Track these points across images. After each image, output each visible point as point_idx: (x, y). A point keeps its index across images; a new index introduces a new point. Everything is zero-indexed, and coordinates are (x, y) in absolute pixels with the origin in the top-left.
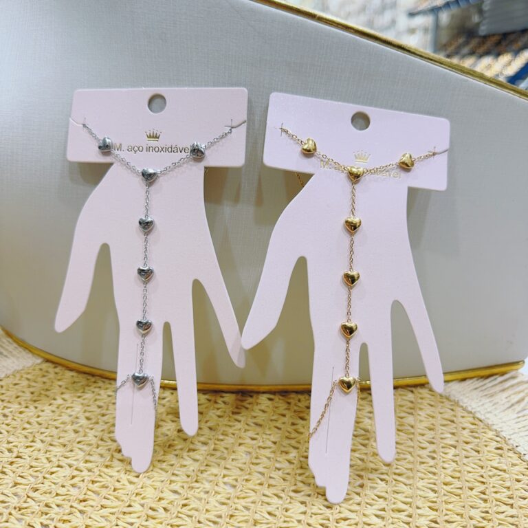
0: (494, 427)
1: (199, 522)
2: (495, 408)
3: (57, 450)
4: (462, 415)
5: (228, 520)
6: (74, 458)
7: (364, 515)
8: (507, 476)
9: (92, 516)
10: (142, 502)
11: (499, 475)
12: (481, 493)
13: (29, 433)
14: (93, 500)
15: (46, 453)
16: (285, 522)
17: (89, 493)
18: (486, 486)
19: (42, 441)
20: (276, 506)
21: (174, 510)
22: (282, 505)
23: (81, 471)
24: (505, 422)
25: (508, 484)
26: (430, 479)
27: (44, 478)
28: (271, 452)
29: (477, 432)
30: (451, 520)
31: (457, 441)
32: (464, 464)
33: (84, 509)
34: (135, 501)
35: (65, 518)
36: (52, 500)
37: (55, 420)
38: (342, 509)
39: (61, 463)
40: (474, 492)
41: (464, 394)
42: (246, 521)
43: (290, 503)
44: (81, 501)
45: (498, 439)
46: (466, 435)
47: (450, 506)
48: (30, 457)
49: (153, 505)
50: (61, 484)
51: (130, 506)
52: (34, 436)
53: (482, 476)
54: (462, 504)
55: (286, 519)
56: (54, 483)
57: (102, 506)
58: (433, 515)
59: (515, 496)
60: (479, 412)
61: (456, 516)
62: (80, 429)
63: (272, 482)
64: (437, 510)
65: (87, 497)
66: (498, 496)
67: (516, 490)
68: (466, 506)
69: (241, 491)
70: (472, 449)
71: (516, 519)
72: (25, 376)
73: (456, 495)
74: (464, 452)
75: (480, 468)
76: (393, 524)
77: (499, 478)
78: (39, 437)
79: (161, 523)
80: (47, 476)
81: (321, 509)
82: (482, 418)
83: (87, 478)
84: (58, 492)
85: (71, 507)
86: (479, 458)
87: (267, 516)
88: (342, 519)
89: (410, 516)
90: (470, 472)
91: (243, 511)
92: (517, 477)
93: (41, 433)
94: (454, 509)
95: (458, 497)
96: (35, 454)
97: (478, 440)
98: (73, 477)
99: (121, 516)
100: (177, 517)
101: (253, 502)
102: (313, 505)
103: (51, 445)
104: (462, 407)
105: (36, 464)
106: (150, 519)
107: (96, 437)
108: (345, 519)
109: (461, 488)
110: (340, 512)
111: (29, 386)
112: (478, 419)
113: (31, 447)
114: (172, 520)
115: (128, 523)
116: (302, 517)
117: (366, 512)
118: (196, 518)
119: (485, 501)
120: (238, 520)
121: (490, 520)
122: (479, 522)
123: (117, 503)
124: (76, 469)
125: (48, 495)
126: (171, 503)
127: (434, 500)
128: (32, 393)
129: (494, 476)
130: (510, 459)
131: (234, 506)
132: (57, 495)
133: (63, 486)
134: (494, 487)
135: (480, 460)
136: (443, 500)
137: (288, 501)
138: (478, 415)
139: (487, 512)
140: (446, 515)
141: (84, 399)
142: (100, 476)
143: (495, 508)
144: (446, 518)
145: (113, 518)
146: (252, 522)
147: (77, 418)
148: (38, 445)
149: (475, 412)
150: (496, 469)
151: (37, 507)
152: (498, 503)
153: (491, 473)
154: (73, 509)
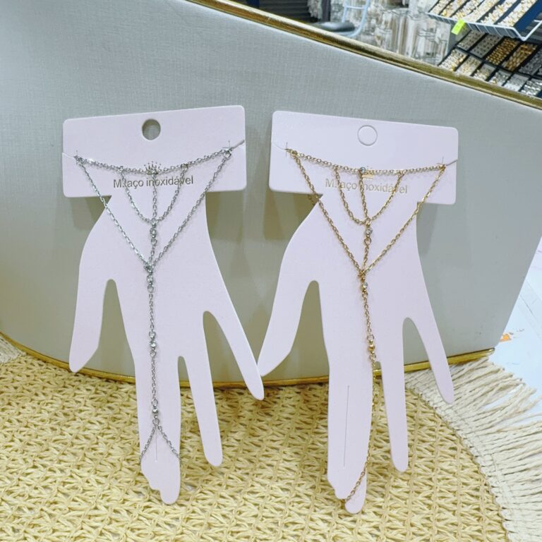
0: (453, 425)
1: (158, 525)
2: (457, 404)
3: (34, 450)
4: (424, 410)
5: (184, 524)
6: (49, 458)
7: (312, 520)
8: (455, 479)
9: (59, 520)
10: (107, 504)
11: (448, 479)
12: (426, 497)
13: (8, 432)
14: (63, 503)
15: (23, 453)
16: (237, 525)
17: (60, 495)
18: (432, 491)
19: (21, 441)
20: (231, 509)
21: (135, 513)
22: (236, 507)
23: (55, 472)
24: (463, 419)
25: (454, 489)
26: (380, 482)
27: (19, 480)
28: (234, 451)
29: (434, 430)
30: (393, 527)
31: (413, 440)
32: (416, 466)
33: (53, 512)
34: (100, 503)
35: (35, 522)
36: (25, 503)
37: (35, 417)
38: (292, 512)
39: (36, 464)
40: (420, 497)
41: (428, 388)
42: (201, 525)
43: (245, 505)
44: (51, 504)
45: (454, 438)
46: (423, 434)
47: (394, 512)
48: (8, 457)
49: (117, 508)
50: (33, 486)
51: (96, 508)
52: (13, 436)
53: (431, 479)
54: (405, 510)
55: (239, 523)
56: (29, 485)
57: (69, 508)
58: (376, 520)
59: (458, 502)
60: (440, 407)
61: (398, 522)
62: (57, 427)
63: (230, 482)
64: (381, 516)
65: (57, 499)
66: (442, 502)
67: (461, 495)
68: (410, 512)
69: (201, 492)
70: (426, 449)
71: (455, 527)
72: (10, 369)
73: (403, 499)
74: (418, 452)
75: (430, 470)
76: (337, 529)
77: (447, 481)
78: (18, 436)
79: (122, 526)
80: (21, 478)
81: (272, 513)
82: (442, 414)
83: (59, 479)
84: (31, 494)
85: (42, 510)
86: (431, 459)
87: (221, 519)
88: (290, 523)
89: (354, 521)
90: (420, 475)
91: (199, 515)
92: (465, 481)
93: (21, 432)
94: (398, 515)
95: (404, 502)
96: (13, 455)
97: (434, 440)
98: (47, 478)
99: (87, 520)
100: (138, 519)
101: (210, 504)
102: (265, 508)
103: (29, 444)
104: (424, 401)
105: (14, 465)
106: (113, 522)
107: (71, 435)
108: (294, 523)
109: (408, 492)
110: (289, 516)
111: (13, 380)
112: (438, 415)
113: (10, 446)
114: (133, 524)
115: (92, 527)
116: (253, 521)
117: (313, 517)
118: (154, 521)
119: (429, 506)
120: (194, 524)
121: (430, 527)
122: (420, 529)
123: (84, 505)
124: (50, 470)
125: (21, 498)
126: (134, 505)
127: (380, 504)
128: (16, 388)
129: (443, 479)
130: (461, 461)
131: (191, 508)
132: (30, 497)
133: (36, 488)
134: (441, 491)
135: (432, 461)
136: (389, 505)
137: (242, 504)
138: (438, 411)
139: (428, 519)
140: (389, 521)
141: (64, 394)
142: (71, 476)
143: (437, 515)
144: (388, 525)
145: (78, 521)
146: (206, 525)
147: (56, 415)
148: (17, 445)
149: (436, 408)
150: (446, 471)
151: (10, 512)
152: (441, 509)
153: (440, 477)
154: (43, 513)
